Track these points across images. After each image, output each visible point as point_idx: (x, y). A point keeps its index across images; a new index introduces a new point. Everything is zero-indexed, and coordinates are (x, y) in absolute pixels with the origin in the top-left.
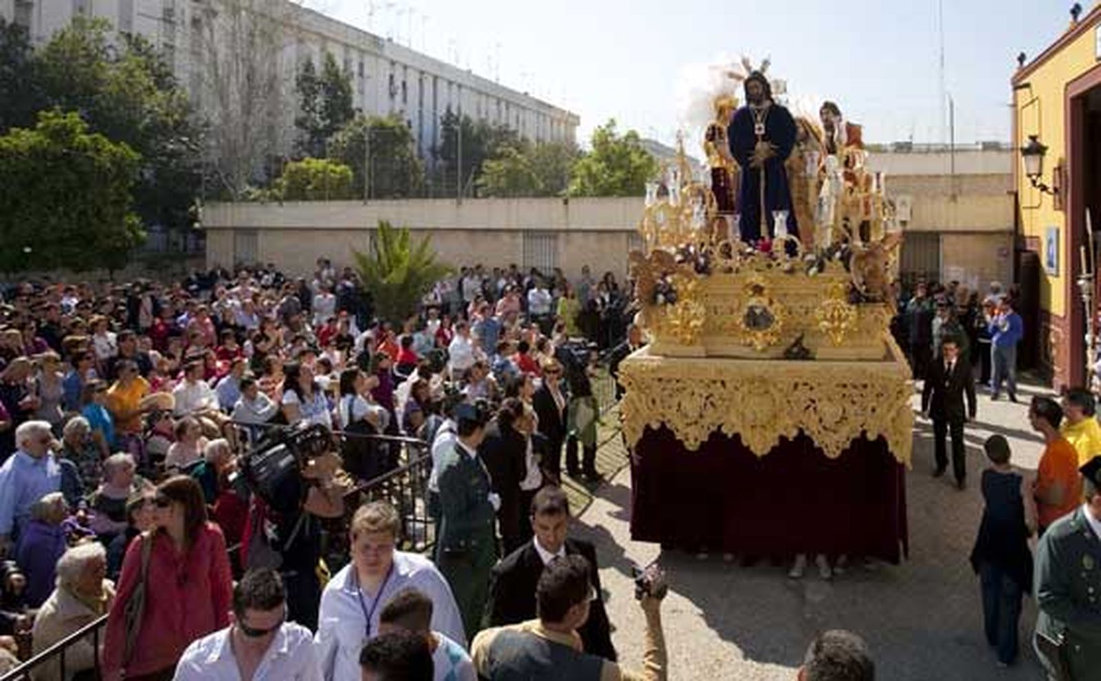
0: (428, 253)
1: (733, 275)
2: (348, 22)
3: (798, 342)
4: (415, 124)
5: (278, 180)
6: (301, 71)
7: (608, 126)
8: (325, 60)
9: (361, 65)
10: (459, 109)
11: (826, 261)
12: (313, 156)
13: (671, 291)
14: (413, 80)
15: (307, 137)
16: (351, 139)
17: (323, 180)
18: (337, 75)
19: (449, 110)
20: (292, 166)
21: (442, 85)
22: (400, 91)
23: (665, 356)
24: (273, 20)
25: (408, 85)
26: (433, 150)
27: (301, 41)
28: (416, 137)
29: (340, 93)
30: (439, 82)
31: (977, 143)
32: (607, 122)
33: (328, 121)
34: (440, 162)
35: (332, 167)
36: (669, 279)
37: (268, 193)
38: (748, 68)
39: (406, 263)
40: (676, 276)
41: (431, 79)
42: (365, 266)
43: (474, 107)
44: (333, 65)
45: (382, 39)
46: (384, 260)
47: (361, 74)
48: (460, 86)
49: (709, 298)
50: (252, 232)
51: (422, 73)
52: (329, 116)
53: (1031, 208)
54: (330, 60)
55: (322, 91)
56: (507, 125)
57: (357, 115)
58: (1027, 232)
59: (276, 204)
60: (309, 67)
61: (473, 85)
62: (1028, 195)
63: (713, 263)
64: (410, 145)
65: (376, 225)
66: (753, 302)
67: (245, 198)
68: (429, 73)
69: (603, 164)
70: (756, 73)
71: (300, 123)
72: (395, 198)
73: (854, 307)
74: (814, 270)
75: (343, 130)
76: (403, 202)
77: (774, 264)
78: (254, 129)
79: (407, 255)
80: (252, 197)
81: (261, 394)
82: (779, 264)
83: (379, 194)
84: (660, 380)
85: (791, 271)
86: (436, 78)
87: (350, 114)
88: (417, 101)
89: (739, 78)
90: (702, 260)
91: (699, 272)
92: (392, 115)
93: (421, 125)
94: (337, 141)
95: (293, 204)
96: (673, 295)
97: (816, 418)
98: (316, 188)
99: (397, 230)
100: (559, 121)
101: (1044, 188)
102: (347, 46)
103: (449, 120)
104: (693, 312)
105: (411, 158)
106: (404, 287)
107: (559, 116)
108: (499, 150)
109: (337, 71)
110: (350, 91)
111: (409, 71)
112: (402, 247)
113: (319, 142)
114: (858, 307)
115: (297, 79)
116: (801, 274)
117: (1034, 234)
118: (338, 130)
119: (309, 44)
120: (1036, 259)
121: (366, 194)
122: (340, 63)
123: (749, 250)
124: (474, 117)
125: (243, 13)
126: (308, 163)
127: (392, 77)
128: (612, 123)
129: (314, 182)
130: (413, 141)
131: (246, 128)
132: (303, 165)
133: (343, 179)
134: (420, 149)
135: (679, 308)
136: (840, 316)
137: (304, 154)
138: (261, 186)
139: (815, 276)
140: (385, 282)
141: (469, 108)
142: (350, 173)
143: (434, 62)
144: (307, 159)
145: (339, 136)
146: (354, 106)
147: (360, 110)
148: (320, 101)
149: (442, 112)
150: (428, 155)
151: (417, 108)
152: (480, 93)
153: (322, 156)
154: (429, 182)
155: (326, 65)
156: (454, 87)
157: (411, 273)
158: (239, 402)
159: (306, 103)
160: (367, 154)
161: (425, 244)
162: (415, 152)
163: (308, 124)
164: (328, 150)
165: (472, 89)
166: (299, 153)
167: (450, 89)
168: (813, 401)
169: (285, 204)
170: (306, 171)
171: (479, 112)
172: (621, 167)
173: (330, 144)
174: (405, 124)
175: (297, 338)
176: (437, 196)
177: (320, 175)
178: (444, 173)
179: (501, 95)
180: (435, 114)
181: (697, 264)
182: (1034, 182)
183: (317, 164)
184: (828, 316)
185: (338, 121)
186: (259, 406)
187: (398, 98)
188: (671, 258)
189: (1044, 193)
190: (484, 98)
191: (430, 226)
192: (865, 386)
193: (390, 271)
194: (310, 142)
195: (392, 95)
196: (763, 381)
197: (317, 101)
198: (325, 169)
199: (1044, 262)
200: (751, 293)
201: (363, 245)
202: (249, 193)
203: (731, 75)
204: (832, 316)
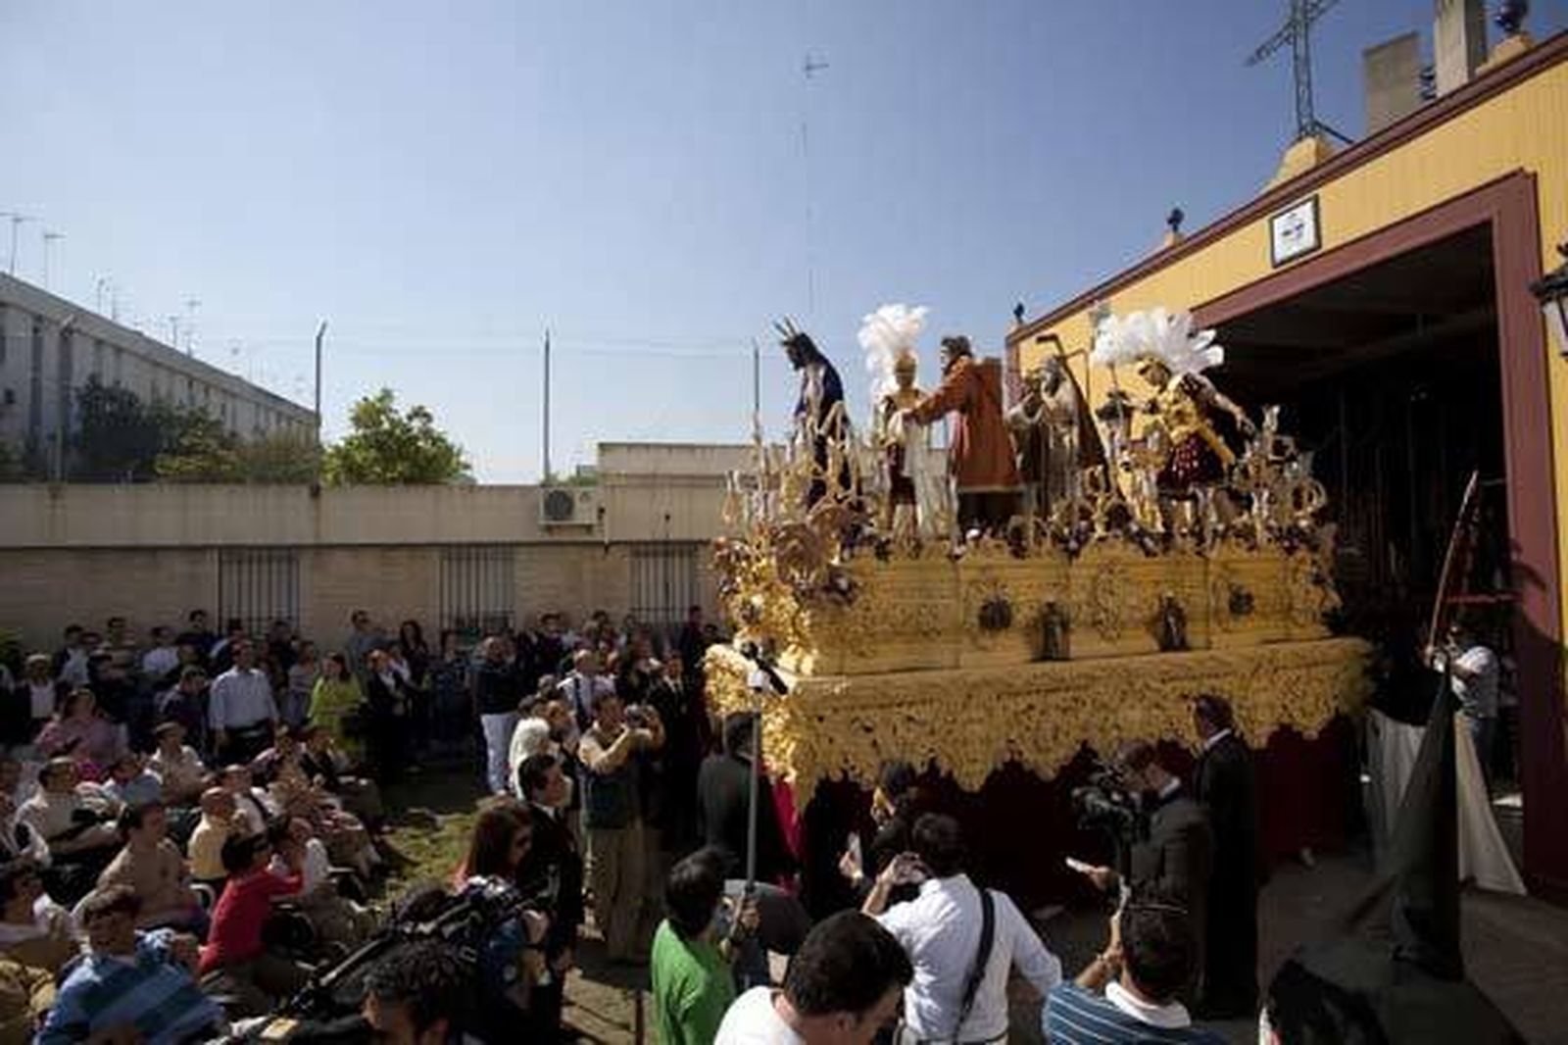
4: (22, 399)
7: (381, 400)
10: (116, 381)
14: (19, 327)
19: (94, 381)
21: (81, 345)
30: (75, 338)
32: (379, 394)
41: (57, 332)
43: (147, 384)
48: (119, 350)
51: (39, 318)
56: (203, 410)
61: (144, 352)
68: (54, 322)
69: (373, 453)
86: (67, 331)
88: (27, 362)
93: (35, 400)
100: (290, 419)
103: (94, 394)
107: (291, 413)
108: (185, 442)
111: (11, 311)
124: (144, 395)
128: (387, 395)
141: (135, 380)
143: (66, 307)
149: (79, 381)
151: (29, 374)
152: (157, 364)
156: (108, 350)
165: (144, 358)
167: (98, 351)
171: (155, 389)
172: (402, 457)
180: (64, 384)
190: (163, 374)
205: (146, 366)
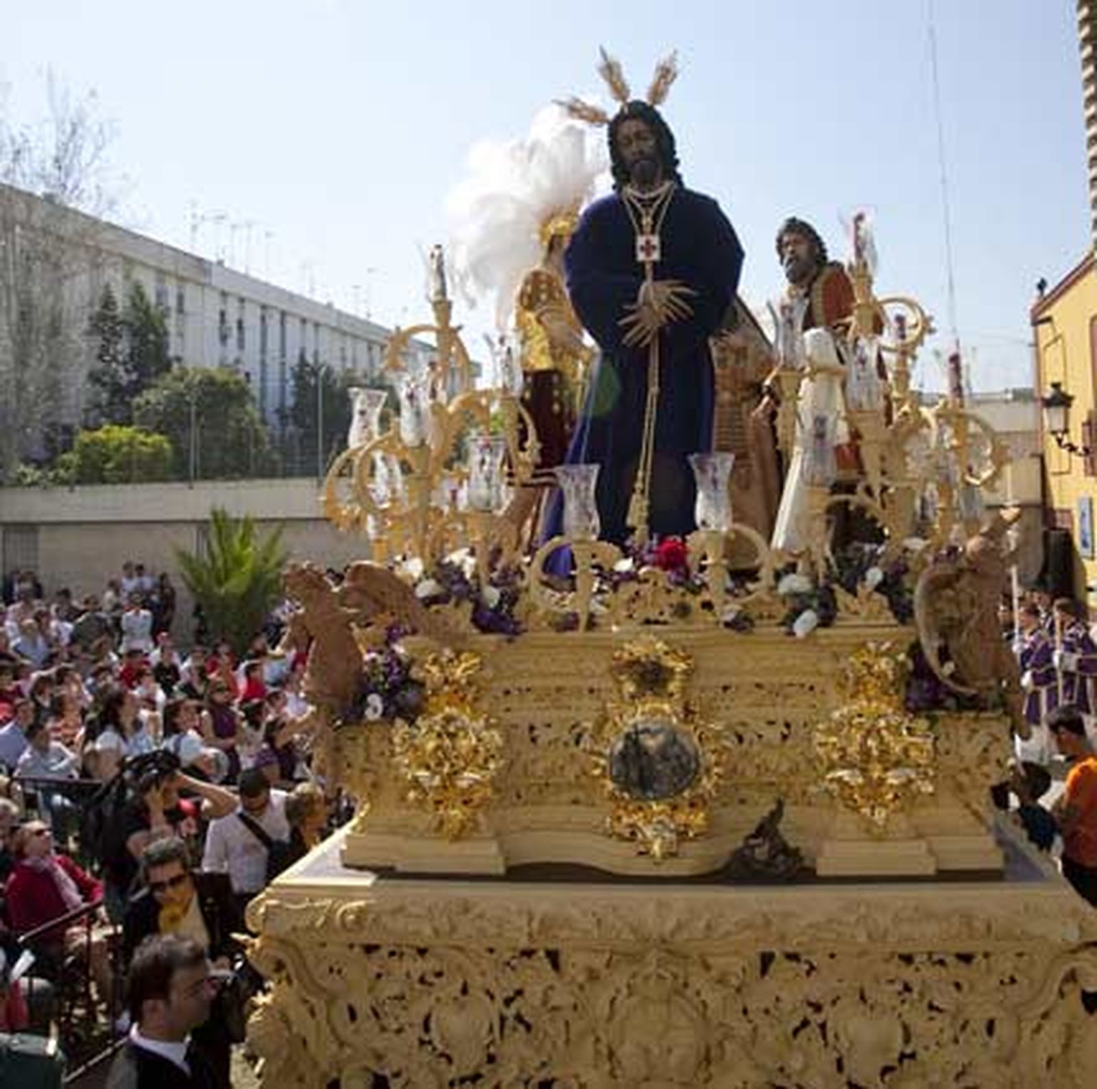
0: (279, 551)
1: (580, 633)
2: (161, 240)
3: (766, 829)
4: (255, 378)
5: (65, 457)
6: (97, 308)
8: (132, 293)
9: (180, 298)
10: (316, 354)
11: (842, 596)
12: (114, 423)
13: (407, 682)
14: (252, 319)
15: (105, 396)
16: (168, 398)
17: (129, 454)
18: (146, 312)
19: (302, 357)
20: (85, 437)
21: (293, 325)
22: (235, 332)
23: (385, 873)
24: (60, 239)
25: (245, 325)
26: (280, 412)
27: (96, 266)
28: (256, 393)
29: (152, 337)
30: (289, 319)
31: (1006, 391)
33: (134, 376)
34: (291, 428)
35: (141, 437)
36: (400, 649)
37: (51, 475)
38: (619, 90)
39: (248, 566)
40: (418, 640)
41: (277, 317)
42: (192, 571)
43: (338, 354)
44: (142, 296)
45: (210, 263)
46: (220, 563)
47: (180, 310)
48: (317, 325)
49: (513, 702)
50: (30, 528)
51: (264, 307)
52: (135, 368)
53: (1061, 473)
54: (138, 293)
55: (126, 334)
57: (175, 366)
58: (1057, 505)
59: (66, 489)
60: (108, 303)
61: (334, 324)
62: (1057, 458)
63: (524, 600)
64: (249, 407)
65: (208, 516)
66: (637, 716)
67: (19, 482)
68: (275, 308)
70: (637, 103)
71: (94, 378)
72: (232, 479)
73: (922, 724)
74: (808, 618)
75: (156, 386)
76: (243, 483)
77: (694, 602)
78: (31, 389)
79: (251, 553)
80: (29, 480)
81: (55, 744)
82: (707, 605)
83: (207, 474)
84: (370, 949)
85: (740, 624)
86: (283, 314)
87: (166, 366)
88: (258, 347)
89: (595, 117)
90: (492, 595)
91: (485, 629)
92: (223, 364)
93: (263, 379)
94: (148, 403)
95: (87, 488)
96: (411, 695)
97: (826, 1060)
98: (119, 467)
99: (237, 521)
101: (1072, 448)
102: (161, 273)
103: (303, 372)
104: (464, 744)
105: (252, 422)
106: (246, 598)
109: (148, 307)
110: (166, 333)
111: (247, 305)
112: (244, 543)
113: (122, 402)
114: (933, 721)
115: (91, 318)
116: (768, 630)
117: (1065, 506)
118: (149, 387)
119: (110, 272)
120: (1067, 538)
121: (192, 473)
122: (151, 297)
123: (625, 565)
124: (337, 368)
125: (18, 229)
126: (108, 431)
127: (223, 314)
129: (118, 458)
130: (253, 399)
131: (21, 386)
132: (100, 434)
133: (158, 454)
134: (263, 410)
135: (426, 737)
136: (885, 751)
137: (103, 420)
138: (39, 465)
139: (810, 636)
140: (223, 591)
141: (330, 355)
142: (166, 446)
143: (281, 292)
144: (106, 427)
145: (151, 396)
146: (171, 353)
147: (179, 359)
148: (123, 346)
149: (292, 359)
150: (274, 419)
151: (258, 357)
152: (344, 334)
153: (127, 422)
154: (276, 456)
155: (132, 298)
156: (309, 327)
157: (257, 578)
158: (26, 755)
159: (104, 350)
160: (193, 418)
161: (274, 540)
162: (257, 415)
163: (106, 379)
164: (136, 414)
165: (334, 329)
166: (96, 419)
167: (303, 330)
168: (818, 1008)
169: (78, 488)
170: (104, 444)
171: (344, 359)
173: (139, 407)
174: (241, 376)
175: (102, 670)
176: (287, 474)
177: (125, 449)
178: (296, 442)
179: (373, 337)
180: (283, 364)
181: (478, 605)
182: (1059, 441)
183: (122, 434)
184: (853, 749)
185: (149, 376)
186: (53, 760)
187: (232, 341)
188: (406, 589)
189: (1073, 456)
190: (349, 342)
191: (281, 514)
192: (966, 958)
193: (227, 578)
194: (111, 403)
195: (224, 338)
196: (671, 950)
197: (119, 347)
198: (132, 438)
199: (1077, 541)
200: (630, 688)
201: (189, 541)
202: (24, 475)
203: (575, 109)
204: (865, 752)
205: (337, 335)
